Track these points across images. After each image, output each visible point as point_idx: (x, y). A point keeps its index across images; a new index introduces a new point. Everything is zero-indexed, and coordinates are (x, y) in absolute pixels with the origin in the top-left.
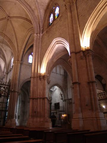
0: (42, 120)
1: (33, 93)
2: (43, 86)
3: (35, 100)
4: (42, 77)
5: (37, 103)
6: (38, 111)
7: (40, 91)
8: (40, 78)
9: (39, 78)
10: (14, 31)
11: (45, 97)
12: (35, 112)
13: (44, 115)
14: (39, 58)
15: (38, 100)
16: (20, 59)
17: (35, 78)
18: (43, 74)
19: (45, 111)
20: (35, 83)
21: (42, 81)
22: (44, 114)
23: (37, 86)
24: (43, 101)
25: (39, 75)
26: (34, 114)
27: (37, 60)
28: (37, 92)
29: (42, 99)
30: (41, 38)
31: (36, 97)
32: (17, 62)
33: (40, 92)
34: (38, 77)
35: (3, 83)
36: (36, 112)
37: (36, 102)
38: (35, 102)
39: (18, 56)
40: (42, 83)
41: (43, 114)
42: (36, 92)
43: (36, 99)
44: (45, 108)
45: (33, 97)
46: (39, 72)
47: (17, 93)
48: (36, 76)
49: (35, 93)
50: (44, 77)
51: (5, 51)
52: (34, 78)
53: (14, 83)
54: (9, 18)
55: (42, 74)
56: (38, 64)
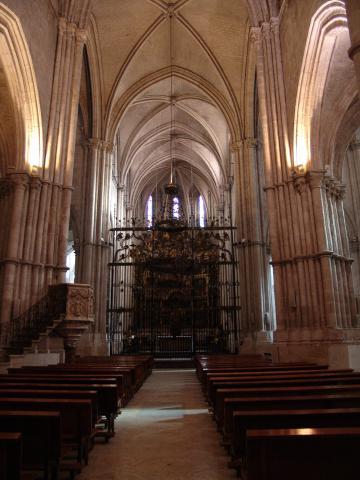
0: (318, 334)
1: (279, 242)
2: (311, 213)
3: (288, 266)
4: (303, 180)
5: (296, 277)
6: (304, 304)
7: (302, 233)
8: (297, 186)
9: (291, 186)
10: (204, 44)
11: (321, 252)
12: (295, 309)
13: (325, 318)
14: (284, 111)
15: (300, 264)
16: (250, 133)
17: (281, 188)
18: (305, 167)
19: (328, 303)
20: (283, 206)
21: (303, 194)
22: (325, 313)
23: (289, 217)
24: (315, 268)
25: (290, 174)
26: (292, 315)
27: (275, 122)
28: (291, 236)
29: (311, 262)
30: (276, 32)
31: (291, 256)
32: (240, 144)
33: (303, 237)
34: (287, 183)
35: (212, 223)
36: (298, 310)
37: (292, 273)
38: (289, 275)
39: (242, 124)
40: (305, 202)
41: (323, 316)
42: (289, 239)
43: (291, 262)
44: (327, 291)
45: (283, 259)
46: (289, 164)
47: (258, 249)
48: (280, 181)
49: (286, 243)
50: (307, 176)
51: (205, 118)
52: (277, 187)
53: (244, 217)
54: (171, 9)
55: (300, 168)
56: (283, 134)
